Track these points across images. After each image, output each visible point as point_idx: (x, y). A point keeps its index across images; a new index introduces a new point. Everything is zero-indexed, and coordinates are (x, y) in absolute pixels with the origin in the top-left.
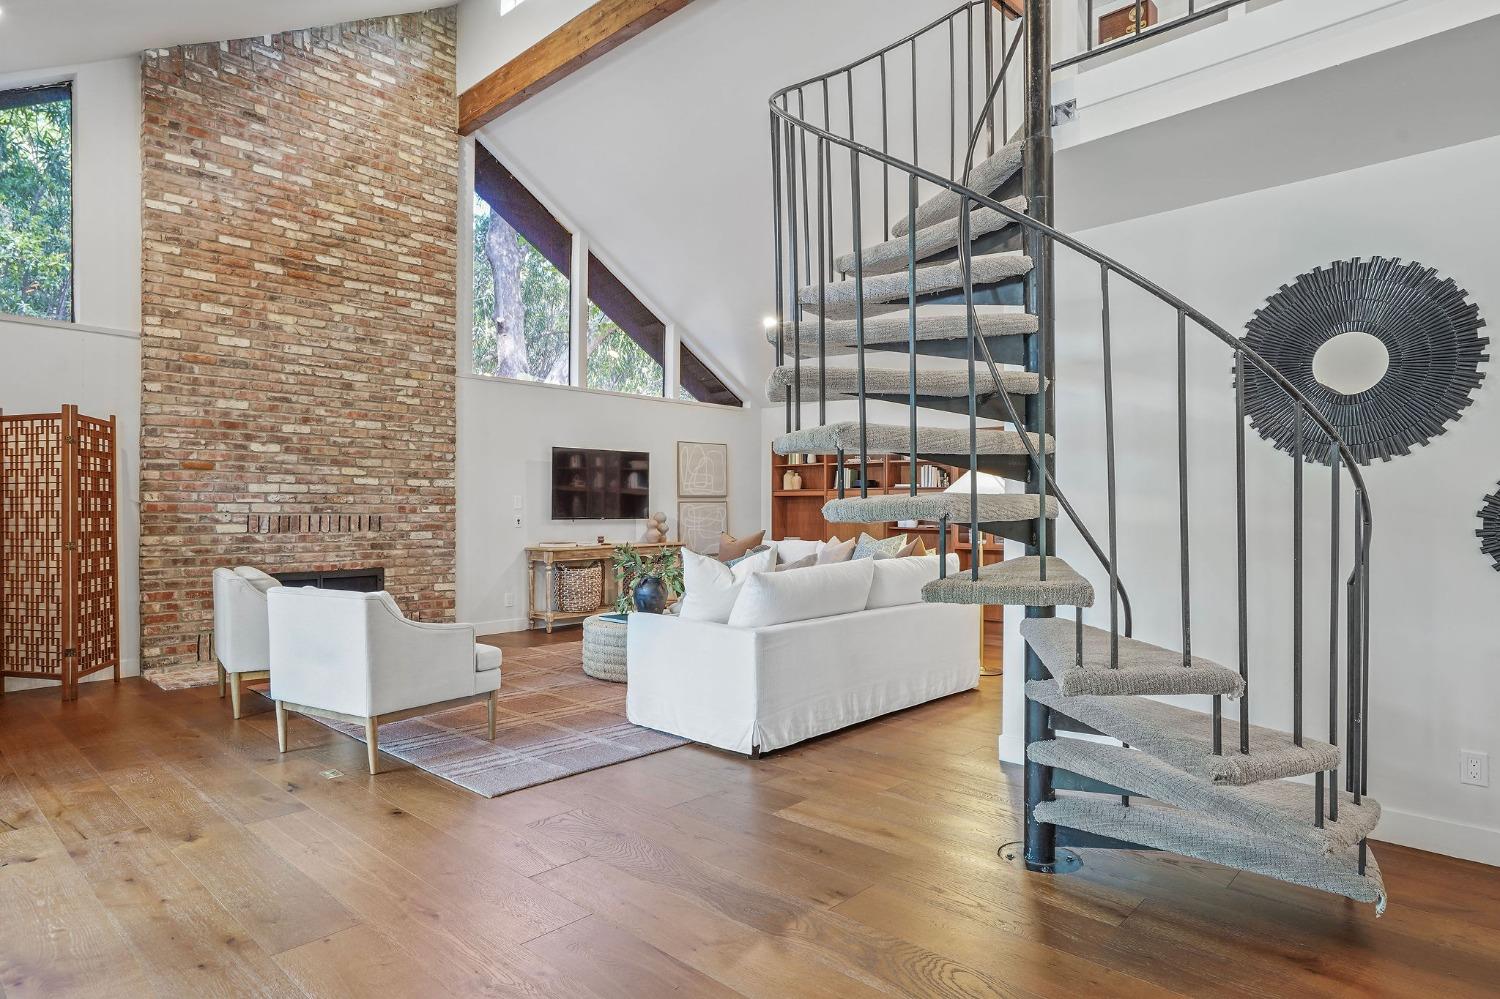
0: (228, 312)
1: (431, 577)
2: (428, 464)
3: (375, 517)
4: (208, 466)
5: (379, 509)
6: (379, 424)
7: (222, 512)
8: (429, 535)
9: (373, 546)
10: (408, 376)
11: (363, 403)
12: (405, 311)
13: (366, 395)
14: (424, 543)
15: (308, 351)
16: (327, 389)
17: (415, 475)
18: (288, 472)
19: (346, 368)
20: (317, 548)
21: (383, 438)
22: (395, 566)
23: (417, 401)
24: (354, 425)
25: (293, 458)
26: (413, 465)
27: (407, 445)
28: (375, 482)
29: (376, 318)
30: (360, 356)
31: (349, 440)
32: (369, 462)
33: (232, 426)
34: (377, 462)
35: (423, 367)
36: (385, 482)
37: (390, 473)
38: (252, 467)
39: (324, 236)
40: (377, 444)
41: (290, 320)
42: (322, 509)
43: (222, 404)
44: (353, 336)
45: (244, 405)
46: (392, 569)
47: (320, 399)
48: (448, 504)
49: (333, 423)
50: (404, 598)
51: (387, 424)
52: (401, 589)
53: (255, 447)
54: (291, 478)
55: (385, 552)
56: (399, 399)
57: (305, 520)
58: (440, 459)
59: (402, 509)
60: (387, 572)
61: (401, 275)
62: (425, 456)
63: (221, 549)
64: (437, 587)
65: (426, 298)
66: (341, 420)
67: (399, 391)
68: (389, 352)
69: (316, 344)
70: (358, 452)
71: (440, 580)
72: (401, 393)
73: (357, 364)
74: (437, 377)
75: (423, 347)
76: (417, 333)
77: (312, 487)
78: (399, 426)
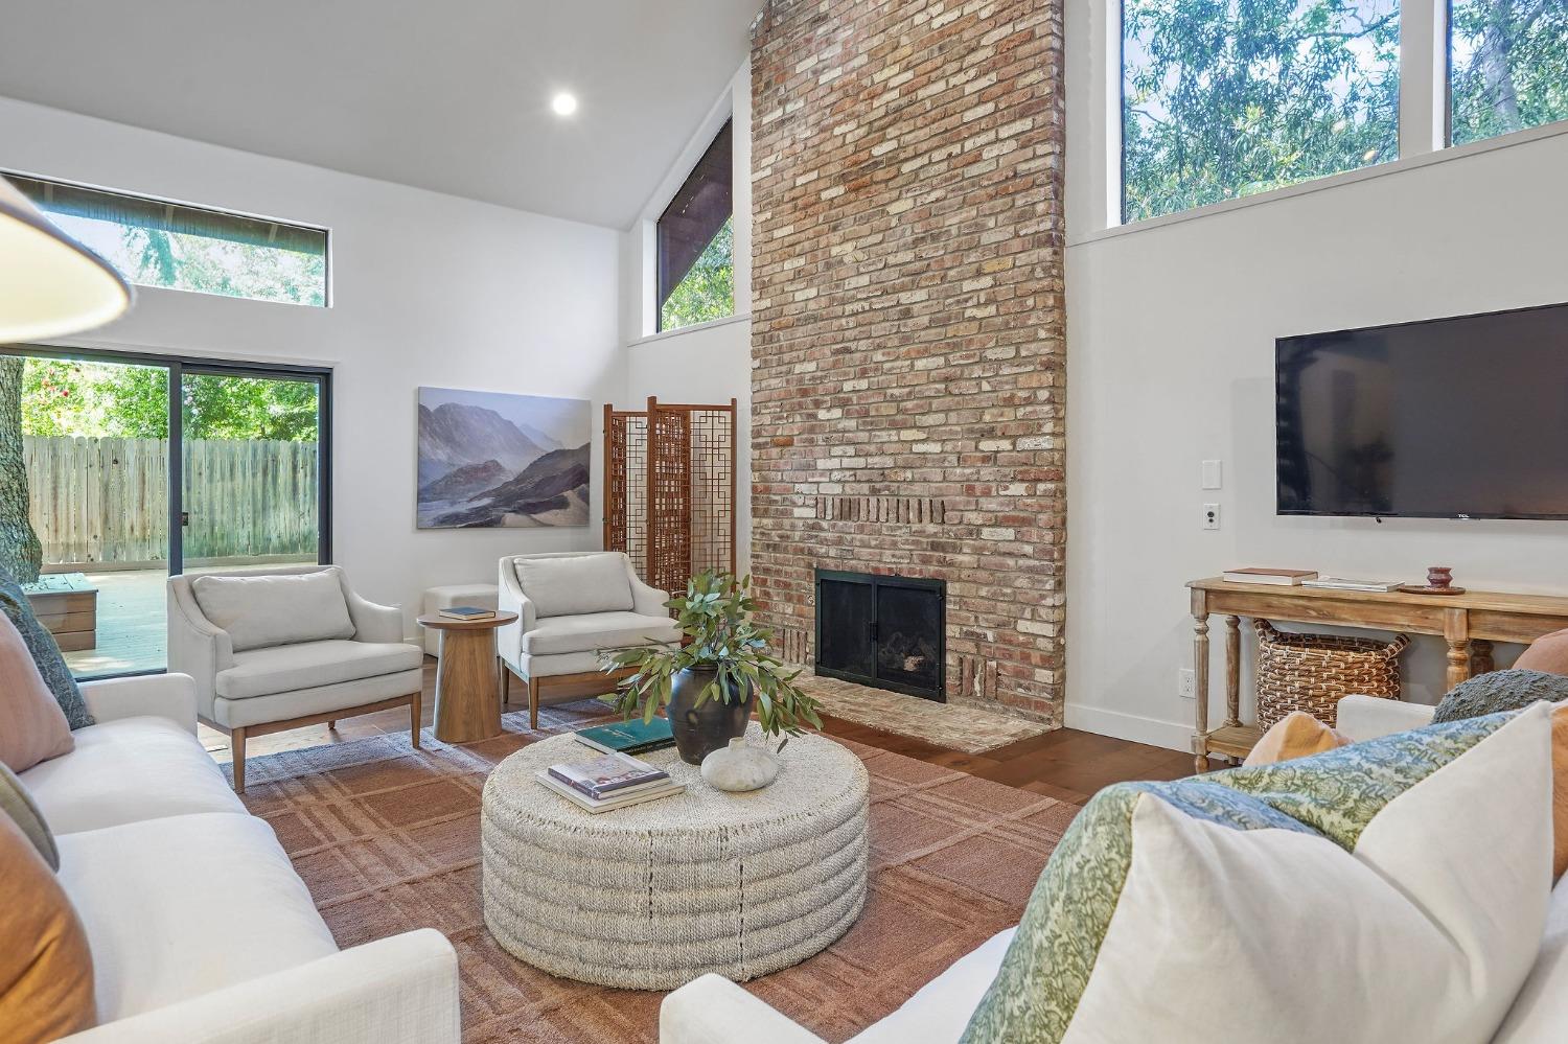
0: (801, 261)
1: (1013, 607)
2: (1009, 413)
3: (937, 501)
4: (789, 443)
5: (940, 489)
6: (941, 361)
7: (798, 493)
8: (1009, 533)
9: (935, 546)
10: (979, 274)
11: (923, 333)
12: (974, 170)
13: (925, 320)
14: (1003, 547)
15: (864, 280)
16: (883, 324)
17: (990, 433)
18: (849, 443)
19: (903, 288)
20: (873, 543)
21: (947, 379)
22: (959, 580)
23: (992, 309)
24: (912, 365)
25: (852, 424)
26: (987, 418)
27: (979, 385)
28: (935, 448)
29: (937, 200)
30: (918, 265)
31: (907, 390)
32: (930, 420)
33: (804, 393)
34: (939, 418)
35: (999, 250)
36: (949, 447)
37: (957, 433)
38: (820, 438)
39: (880, 118)
40: (938, 391)
41: (849, 247)
42: (879, 490)
43: (798, 369)
44: (910, 239)
45: (811, 367)
46: (957, 585)
47: (878, 341)
48: (1040, 480)
49: (890, 370)
50: (973, 633)
51: (951, 357)
52: (968, 619)
53: (822, 414)
54: (851, 450)
55: (949, 557)
56: (968, 313)
57: (863, 504)
58: (1028, 402)
59: (970, 490)
60: (952, 589)
61: (969, 116)
62: (1005, 400)
63: (797, 535)
64: (1022, 626)
65: (1004, 132)
66: (898, 363)
67: (966, 301)
68: (953, 244)
69: (872, 268)
70: (918, 406)
71: (1027, 614)
72: (970, 304)
73: (914, 278)
74: (1022, 259)
75: (1001, 217)
76: (991, 198)
77: (870, 460)
78: (968, 357)
